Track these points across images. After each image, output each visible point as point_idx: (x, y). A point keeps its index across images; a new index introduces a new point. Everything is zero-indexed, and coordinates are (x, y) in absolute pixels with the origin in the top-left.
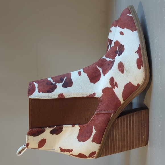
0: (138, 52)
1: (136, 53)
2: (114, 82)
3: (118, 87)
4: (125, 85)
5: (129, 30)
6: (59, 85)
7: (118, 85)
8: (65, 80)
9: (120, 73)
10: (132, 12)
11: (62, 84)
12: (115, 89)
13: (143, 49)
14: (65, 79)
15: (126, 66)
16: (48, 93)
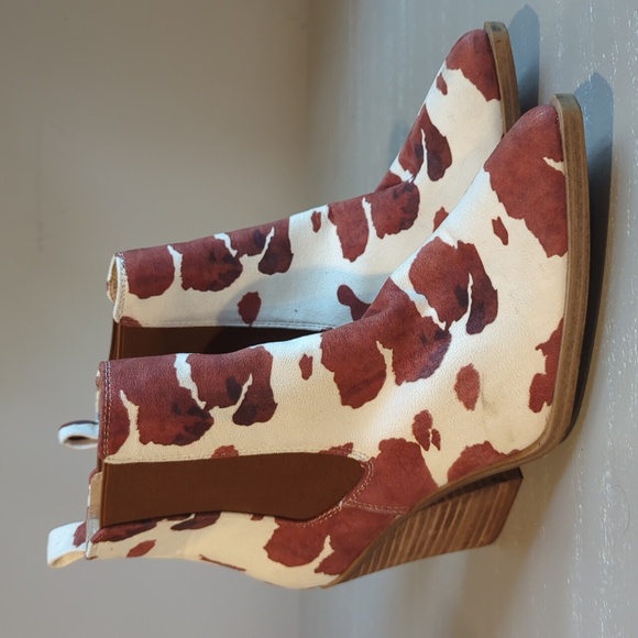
0: (549, 348)
1: (540, 350)
2: (430, 430)
3: (439, 449)
4: (467, 448)
5: (537, 240)
6: (222, 416)
7: (442, 441)
8: (246, 394)
9: (460, 405)
10: (571, 157)
11: (233, 409)
12: (427, 449)
13: (569, 348)
14: (245, 389)
15: (487, 386)
16: (176, 446)
